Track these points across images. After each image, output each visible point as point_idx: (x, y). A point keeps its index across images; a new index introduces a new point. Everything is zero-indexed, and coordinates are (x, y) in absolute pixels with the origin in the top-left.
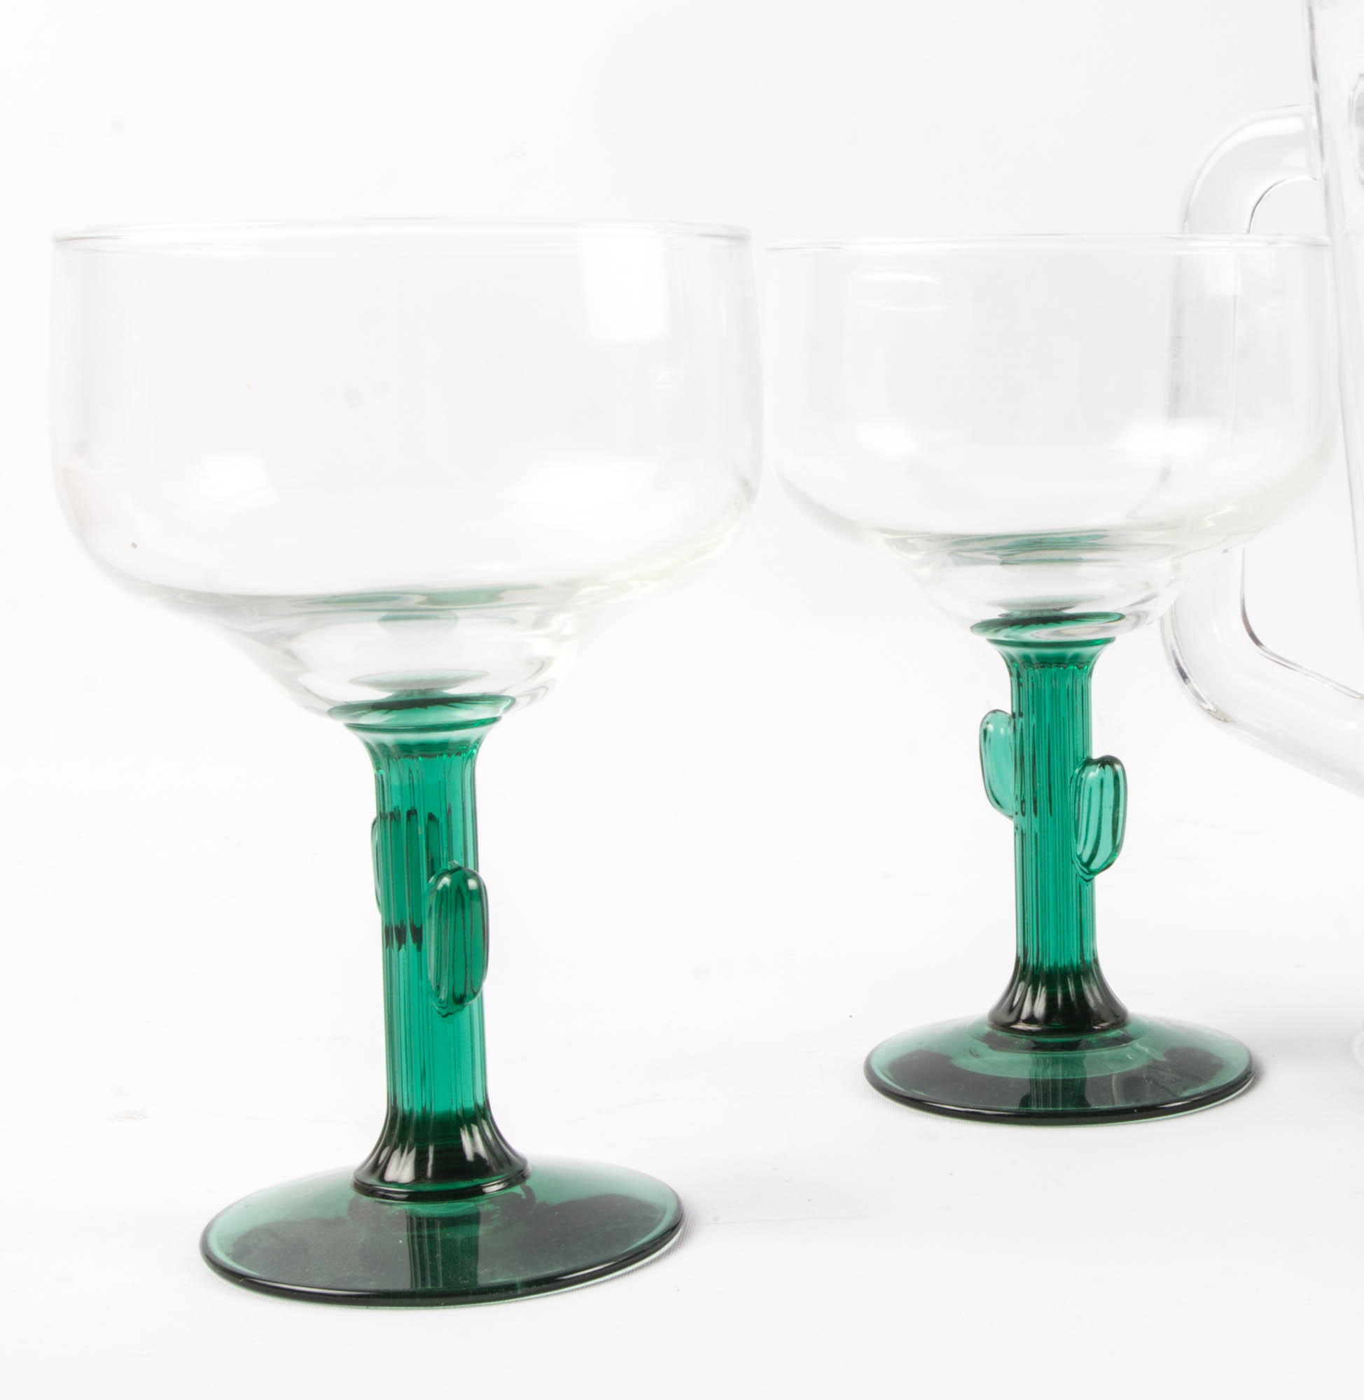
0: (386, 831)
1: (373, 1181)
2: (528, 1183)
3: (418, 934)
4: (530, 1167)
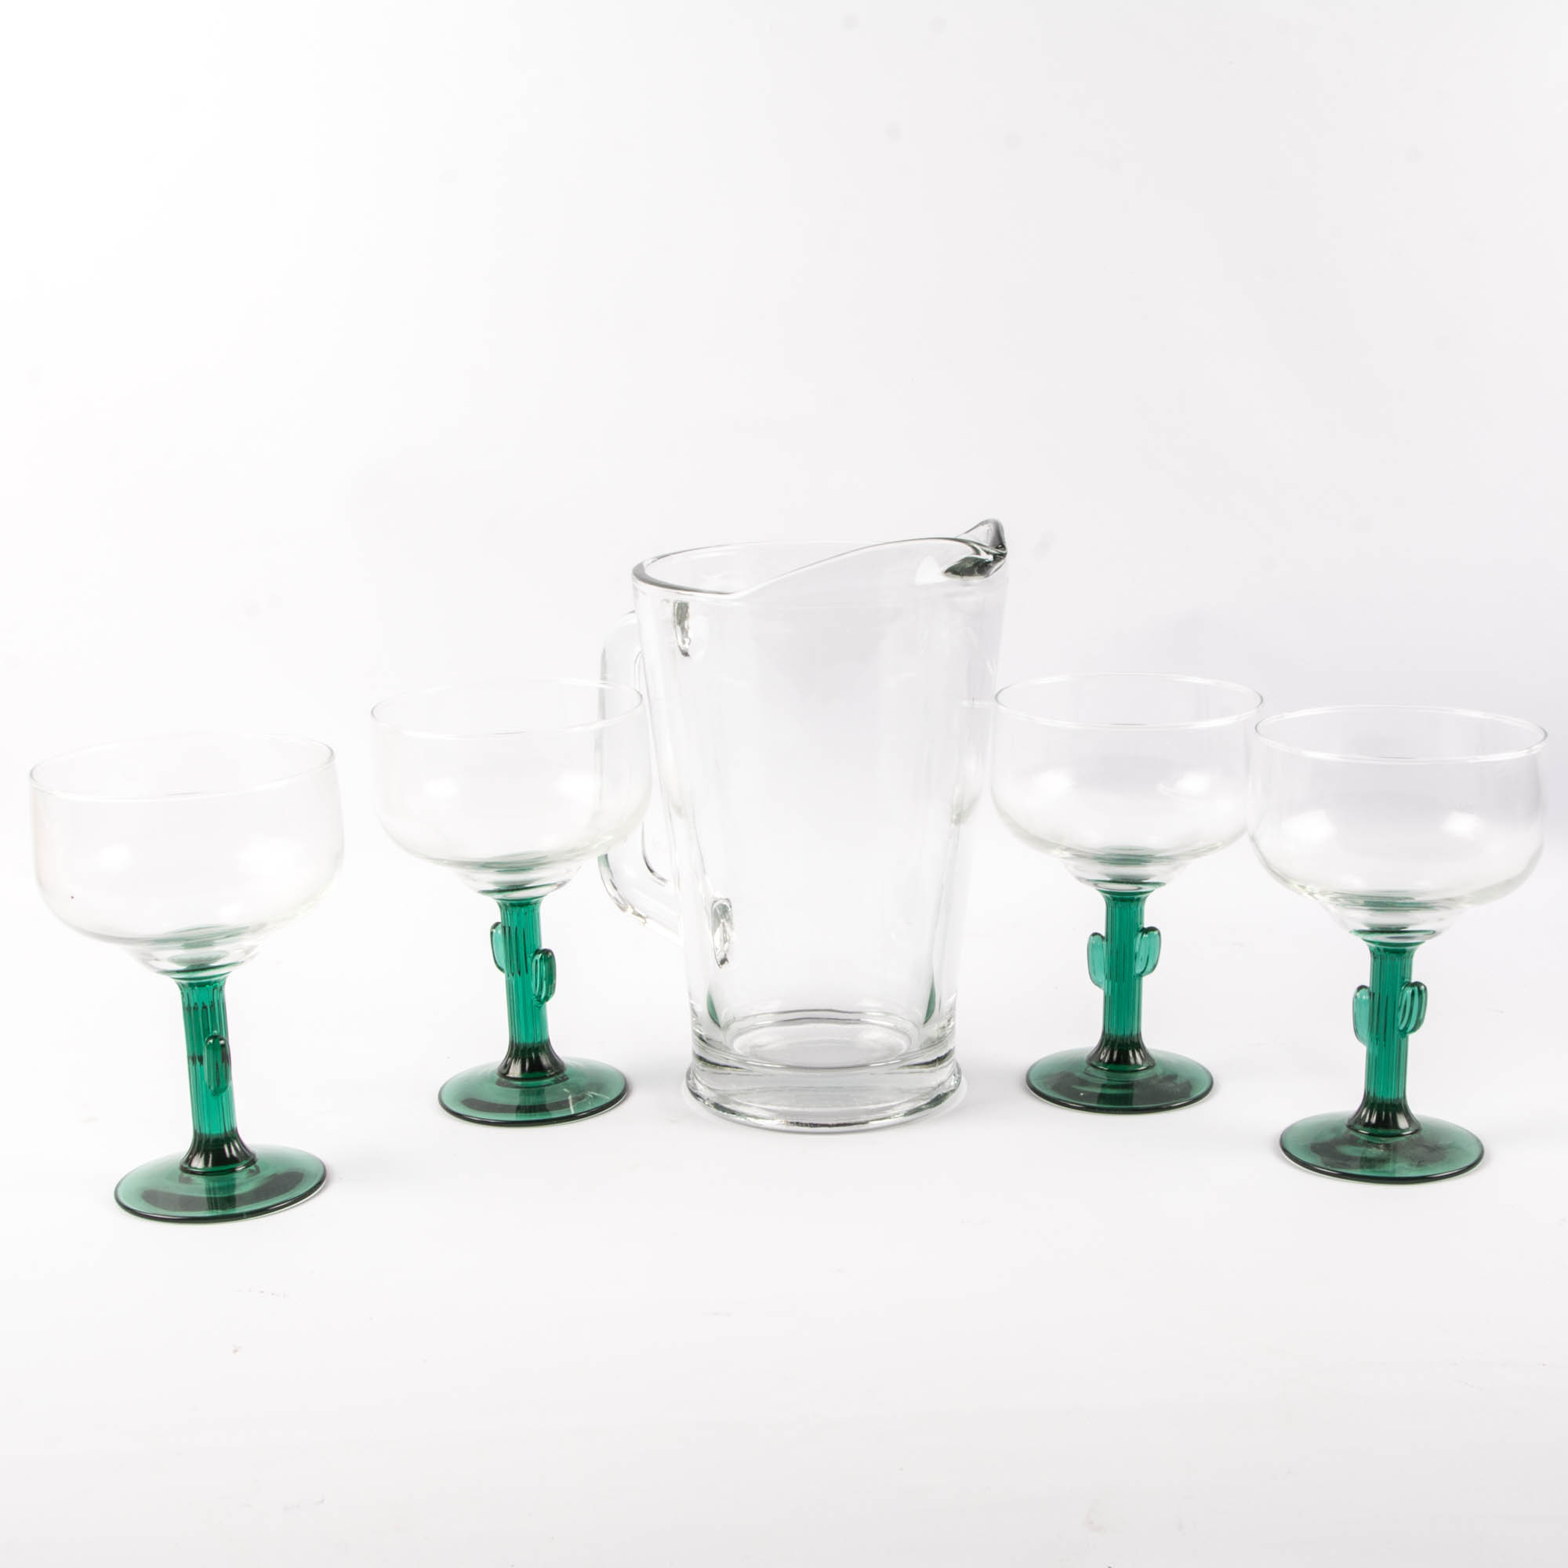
0: (190, 1015)
1: (186, 1166)
2: (257, 1164)
3: (201, 1059)
4: (257, 1156)
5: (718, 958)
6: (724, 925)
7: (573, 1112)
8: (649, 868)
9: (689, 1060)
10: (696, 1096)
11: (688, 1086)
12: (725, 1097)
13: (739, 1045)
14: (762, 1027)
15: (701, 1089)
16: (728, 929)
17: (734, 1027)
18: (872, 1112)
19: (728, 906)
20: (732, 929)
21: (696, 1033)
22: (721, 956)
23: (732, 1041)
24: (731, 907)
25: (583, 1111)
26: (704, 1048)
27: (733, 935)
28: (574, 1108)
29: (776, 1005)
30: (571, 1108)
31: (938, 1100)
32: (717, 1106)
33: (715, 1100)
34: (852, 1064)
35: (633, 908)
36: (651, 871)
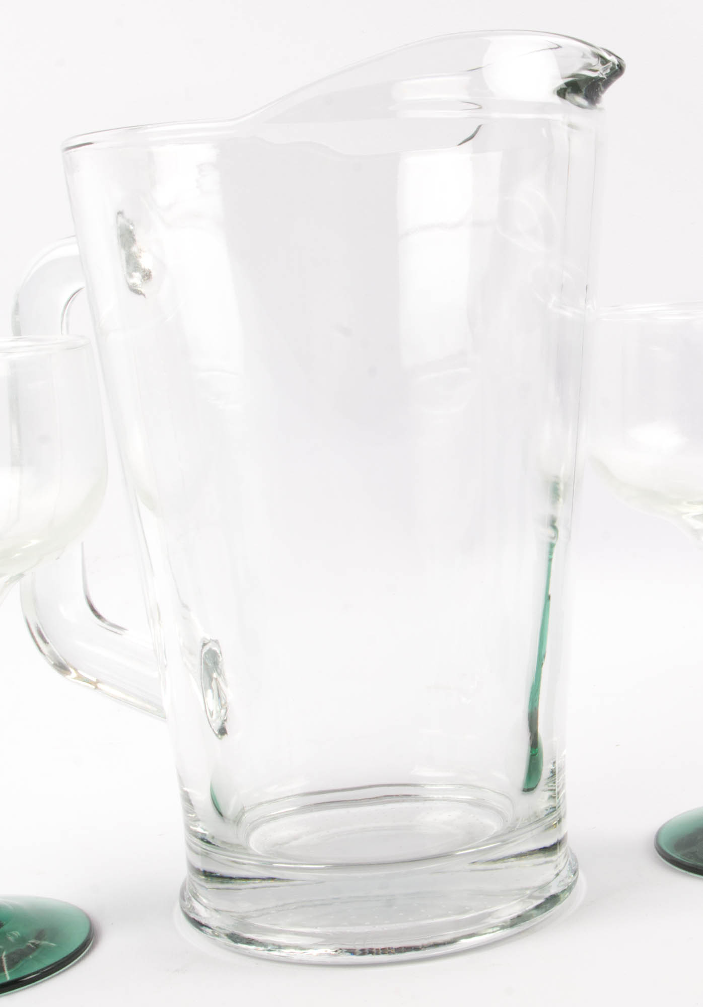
5: (213, 725)
6: (216, 679)
7: (8, 978)
8: (94, 610)
9: (183, 873)
10: (199, 924)
11: (182, 907)
12: (242, 920)
13: (256, 842)
14: (274, 818)
15: (203, 914)
16: (222, 685)
17: (247, 817)
18: (458, 924)
19: (218, 652)
20: (226, 685)
21: (195, 834)
22: (217, 725)
23: (248, 836)
24: (221, 653)
25: (32, 971)
26: (206, 855)
27: (230, 694)
28: (10, 974)
29: (299, 785)
30: (7, 972)
31: (553, 900)
32: (234, 938)
33: (231, 930)
34: (411, 857)
35: (76, 670)
36: (98, 616)
